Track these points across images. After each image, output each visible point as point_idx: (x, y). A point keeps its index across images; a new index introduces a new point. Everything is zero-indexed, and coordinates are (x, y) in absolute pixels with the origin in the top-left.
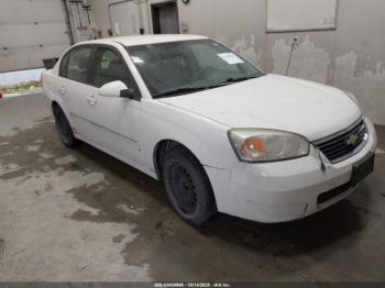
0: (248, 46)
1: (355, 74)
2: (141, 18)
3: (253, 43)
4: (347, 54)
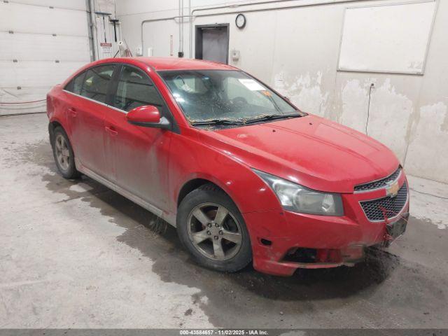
0: (313, 84)
1: (443, 127)
2: (181, 40)
3: (319, 81)
4: (435, 105)
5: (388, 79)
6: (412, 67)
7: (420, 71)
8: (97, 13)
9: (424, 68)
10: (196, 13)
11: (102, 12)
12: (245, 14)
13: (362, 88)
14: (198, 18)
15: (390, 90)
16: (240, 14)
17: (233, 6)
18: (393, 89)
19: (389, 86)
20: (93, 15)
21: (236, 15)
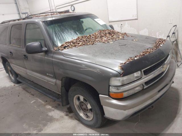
4: (144, 30)
5: (127, 22)
6: (133, 17)
7: (136, 18)
8: (22, 13)
9: (137, 17)
10: (57, 8)
11: (24, 12)
12: (74, 5)
13: (119, 27)
14: (58, 9)
15: (128, 26)
16: (72, 5)
17: (69, 3)
18: (129, 26)
19: (127, 25)
20: (21, 14)
21: (71, 6)
